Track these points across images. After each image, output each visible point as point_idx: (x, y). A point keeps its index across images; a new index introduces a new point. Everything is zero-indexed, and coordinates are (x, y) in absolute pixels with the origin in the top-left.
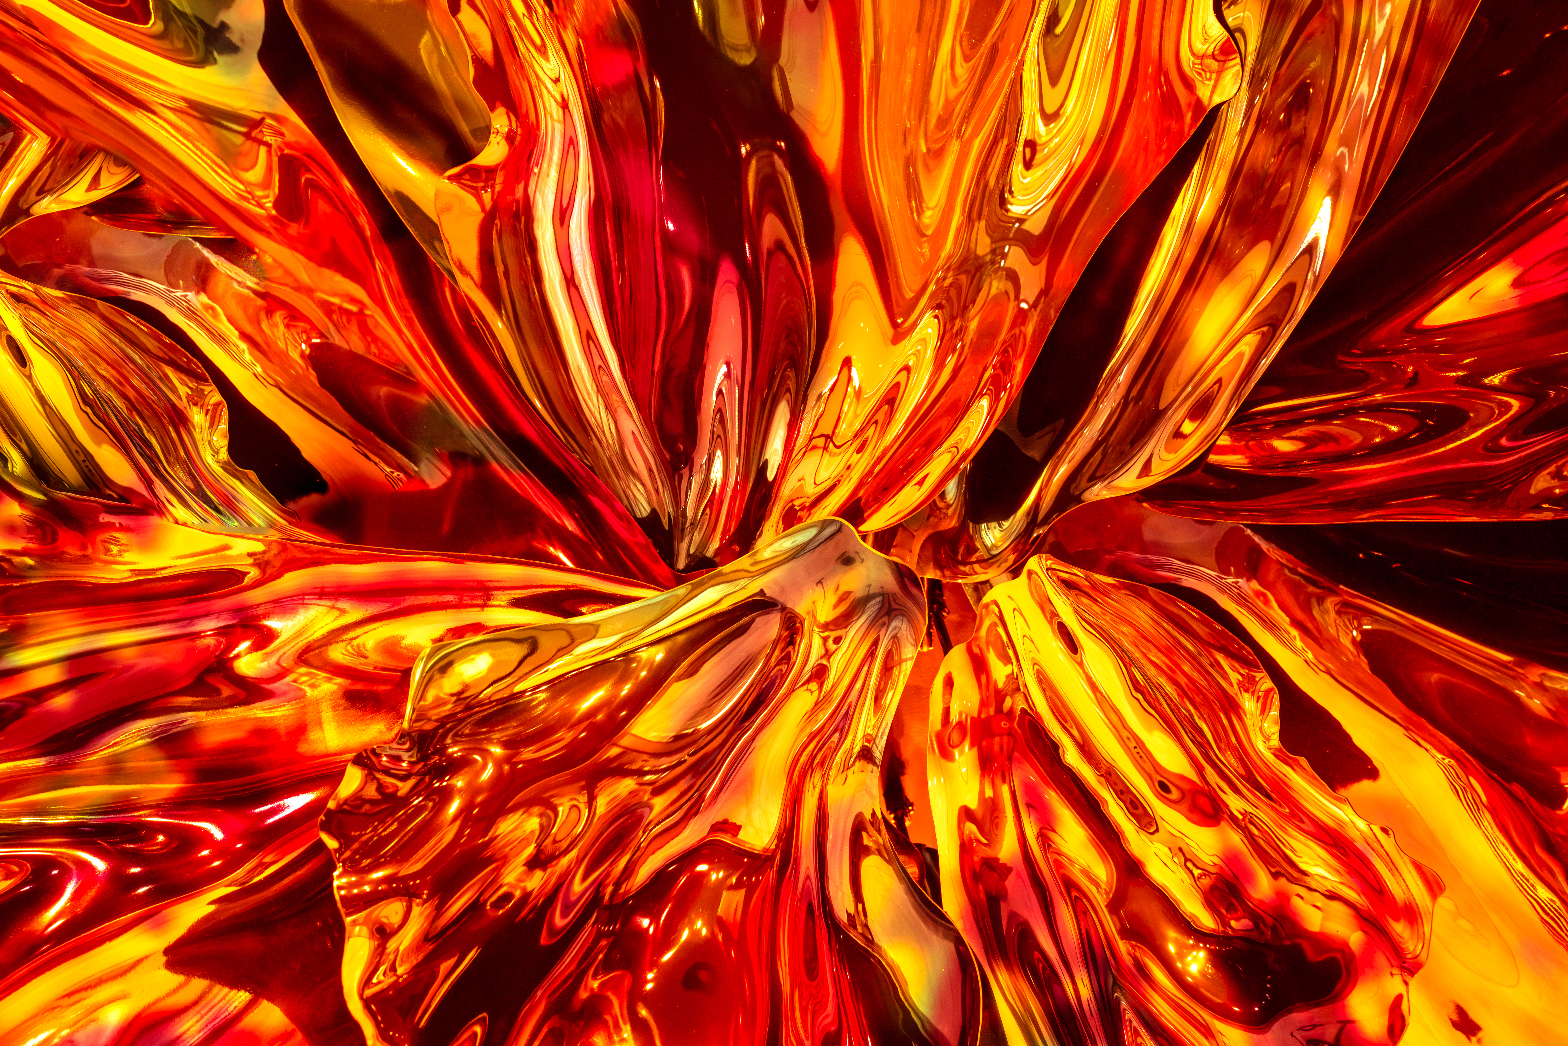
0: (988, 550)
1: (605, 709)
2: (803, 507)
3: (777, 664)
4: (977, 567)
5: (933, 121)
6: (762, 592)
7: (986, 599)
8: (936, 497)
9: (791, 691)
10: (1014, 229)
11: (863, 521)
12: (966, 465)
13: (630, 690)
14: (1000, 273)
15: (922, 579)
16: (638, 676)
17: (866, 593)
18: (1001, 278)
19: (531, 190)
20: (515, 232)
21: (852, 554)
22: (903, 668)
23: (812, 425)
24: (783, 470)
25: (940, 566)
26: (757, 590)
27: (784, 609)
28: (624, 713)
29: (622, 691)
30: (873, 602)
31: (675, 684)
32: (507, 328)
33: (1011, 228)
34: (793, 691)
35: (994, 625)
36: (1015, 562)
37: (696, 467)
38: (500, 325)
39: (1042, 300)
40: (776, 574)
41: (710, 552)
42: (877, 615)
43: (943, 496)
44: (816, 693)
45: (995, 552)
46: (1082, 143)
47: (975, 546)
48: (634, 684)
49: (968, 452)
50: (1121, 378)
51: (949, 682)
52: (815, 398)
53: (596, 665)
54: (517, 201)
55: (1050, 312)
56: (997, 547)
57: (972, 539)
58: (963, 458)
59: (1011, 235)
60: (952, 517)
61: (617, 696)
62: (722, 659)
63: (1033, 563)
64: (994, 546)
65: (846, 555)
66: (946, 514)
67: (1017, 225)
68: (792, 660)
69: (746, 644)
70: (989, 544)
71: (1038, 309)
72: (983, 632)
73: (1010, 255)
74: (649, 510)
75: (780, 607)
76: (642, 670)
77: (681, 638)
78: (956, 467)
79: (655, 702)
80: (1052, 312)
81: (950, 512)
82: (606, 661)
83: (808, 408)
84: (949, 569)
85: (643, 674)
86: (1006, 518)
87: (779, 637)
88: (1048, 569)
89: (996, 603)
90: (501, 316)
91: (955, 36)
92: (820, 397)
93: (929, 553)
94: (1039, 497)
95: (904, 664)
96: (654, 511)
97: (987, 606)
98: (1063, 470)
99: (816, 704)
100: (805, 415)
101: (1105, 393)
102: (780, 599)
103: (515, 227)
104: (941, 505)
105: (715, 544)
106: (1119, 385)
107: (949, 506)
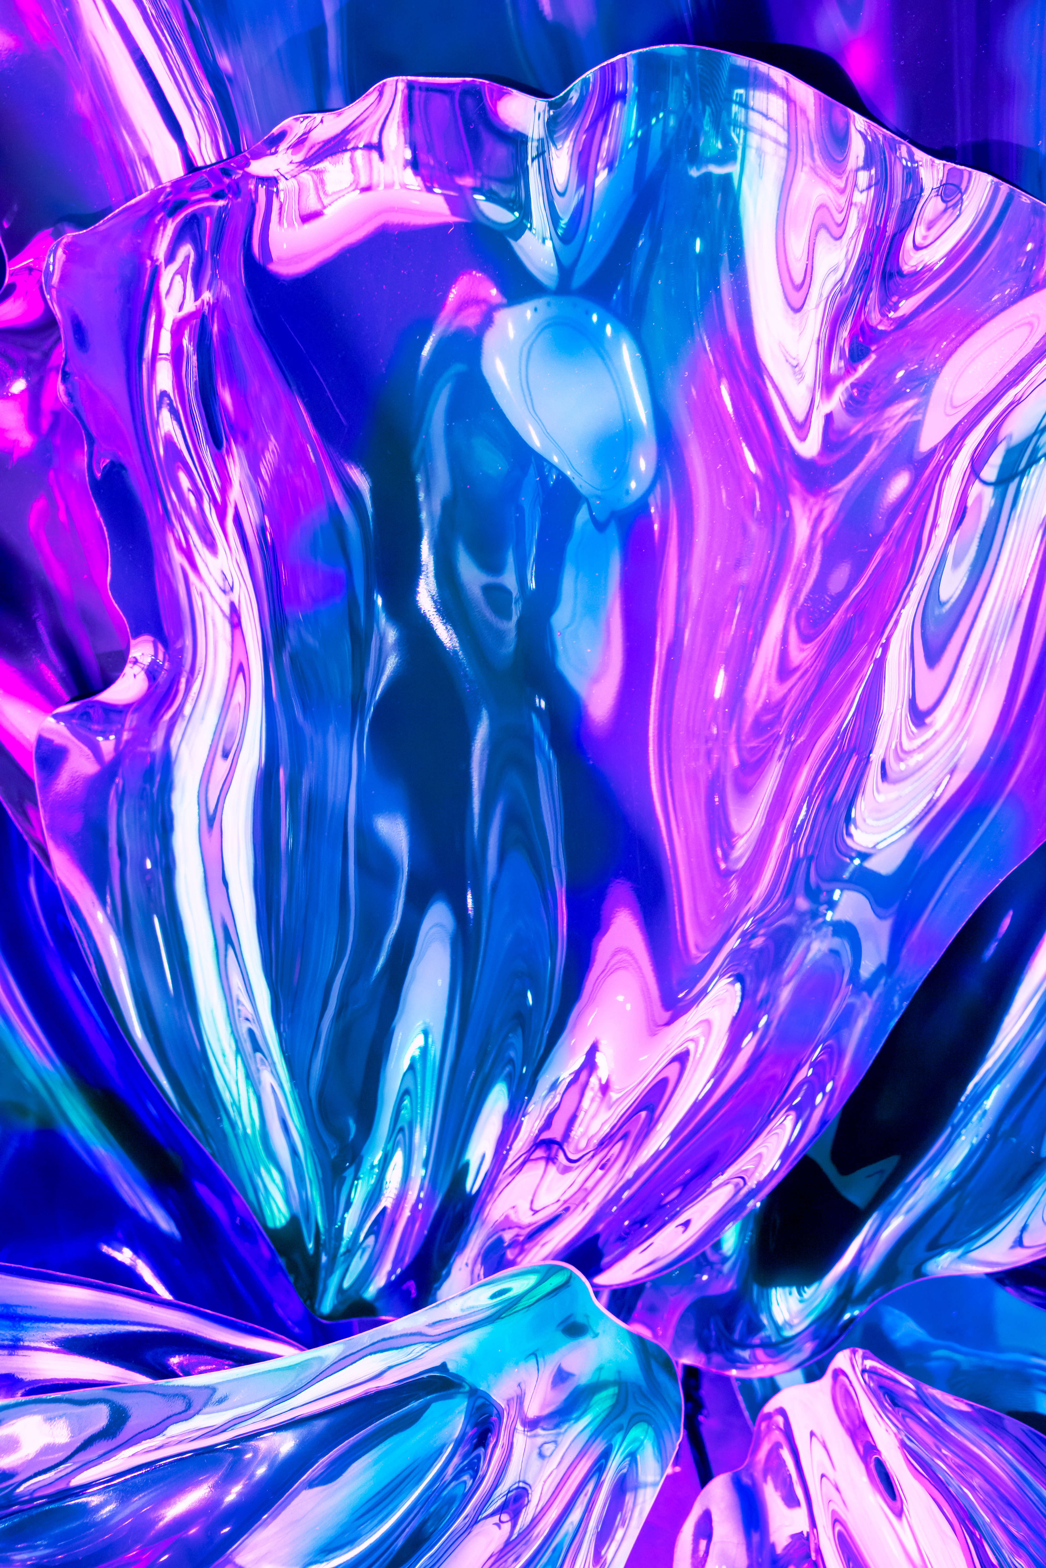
0: (778, 1329)
1: (203, 1519)
2: (514, 1243)
3: (456, 1477)
4: (760, 1354)
5: (749, 719)
6: (443, 1367)
7: (769, 1408)
8: (707, 1249)
9: (475, 1521)
10: (851, 868)
11: (599, 1270)
12: (756, 1204)
13: (240, 1494)
14: (824, 929)
15: (677, 1363)
16: (253, 1475)
17: (595, 1380)
18: (825, 936)
19: (174, 741)
20: (143, 795)
21: (580, 1319)
22: (640, 1499)
23: (538, 1124)
24: (490, 1183)
25: (705, 1348)
26: (437, 1363)
27: (474, 1393)
28: (227, 1530)
29: (228, 1493)
30: (604, 1394)
31: (304, 1492)
32: (111, 922)
33: (848, 865)
34: (477, 1522)
35: (777, 1446)
36: (814, 1354)
37: (365, 1167)
38: (100, 916)
39: (883, 981)
40: (468, 1342)
41: (371, 1292)
42: (607, 1416)
43: (717, 1246)
44: (507, 1527)
45: (788, 1333)
46: (952, 772)
47: (760, 1321)
48: (245, 1486)
49: (761, 1185)
50: (989, 1103)
51: (705, 1529)
52: (548, 1086)
53: (199, 1453)
54: (153, 755)
55: (892, 1000)
56: (791, 1326)
57: (755, 1312)
58: (752, 1194)
59: (846, 875)
60: (728, 1277)
61: (220, 1501)
62: (376, 1462)
63: (842, 1360)
64: (789, 1324)
65: (572, 1320)
66: (720, 1272)
67: (857, 862)
68: (480, 1473)
69: (413, 1441)
70: (780, 1320)
71: (875, 995)
72: (762, 1454)
73: (841, 904)
74: (288, 1216)
75: (467, 1388)
76: (260, 1464)
77: (321, 1424)
78: (742, 1204)
79: (274, 1517)
80: (896, 1000)
81: (727, 1267)
82: (210, 1449)
83: (535, 1098)
84: (719, 1350)
85: (261, 1471)
86: (809, 1284)
87: (463, 1434)
88: (863, 1371)
89: (782, 1412)
90: (103, 903)
91: (788, 614)
92: (554, 1086)
93: (691, 1327)
94: (858, 1259)
95: (641, 1492)
96: (294, 1221)
97: (769, 1416)
98: (897, 1224)
99: (507, 1543)
100: (531, 1108)
101: (964, 1122)
102: (469, 1379)
103: (144, 789)
104: (713, 1257)
105: (380, 1281)
106: (985, 1112)
107: (725, 1259)
